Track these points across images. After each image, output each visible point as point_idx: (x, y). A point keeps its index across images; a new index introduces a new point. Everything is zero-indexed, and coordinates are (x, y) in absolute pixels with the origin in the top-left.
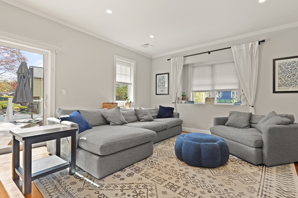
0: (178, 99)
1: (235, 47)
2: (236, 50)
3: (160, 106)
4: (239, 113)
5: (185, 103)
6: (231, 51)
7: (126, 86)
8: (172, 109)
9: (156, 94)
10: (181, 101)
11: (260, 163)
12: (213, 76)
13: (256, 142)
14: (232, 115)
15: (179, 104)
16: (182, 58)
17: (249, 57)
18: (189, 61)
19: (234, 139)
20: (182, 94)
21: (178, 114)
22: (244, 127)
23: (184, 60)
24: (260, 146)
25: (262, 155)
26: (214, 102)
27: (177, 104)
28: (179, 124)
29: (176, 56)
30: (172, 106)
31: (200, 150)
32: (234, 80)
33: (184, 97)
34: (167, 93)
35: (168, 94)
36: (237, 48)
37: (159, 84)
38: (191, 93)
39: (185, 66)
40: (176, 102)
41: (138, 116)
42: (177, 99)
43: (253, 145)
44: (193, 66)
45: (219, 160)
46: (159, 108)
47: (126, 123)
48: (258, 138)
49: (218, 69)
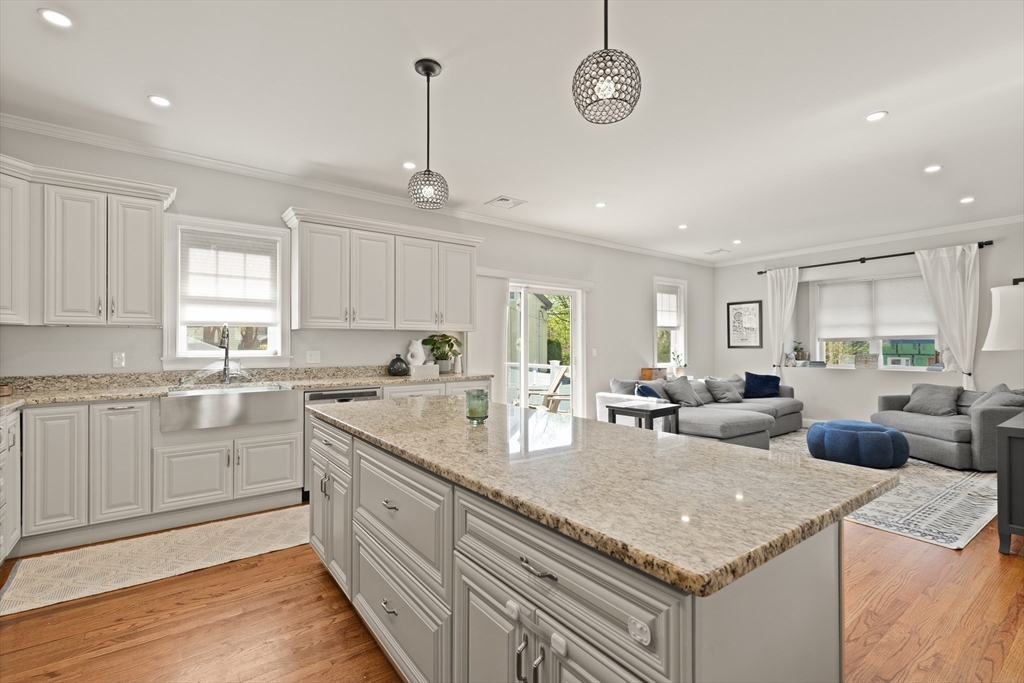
0: (787, 357)
1: (924, 252)
2: (926, 258)
3: (748, 375)
4: (935, 387)
5: (804, 365)
6: (916, 260)
7: (666, 332)
8: (776, 380)
9: (729, 347)
10: (793, 361)
11: (967, 467)
12: (872, 305)
13: (958, 432)
14: (918, 392)
15: (790, 368)
16: (794, 270)
17: (958, 274)
18: (811, 275)
19: (919, 431)
20: (793, 345)
21: (792, 390)
22: (943, 414)
23: (801, 275)
24: (967, 439)
25: (971, 453)
26: (877, 365)
27: (784, 368)
28: (796, 411)
29: (780, 265)
30: (773, 373)
31: (857, 441)
32: (928, 315)
33: (800, 353)
34: (758, 344)
35: (761, 346)
36: (929, 255)
37: (736, 324)
38: (818, 344)
39: (803, 286)
40: (783, 365)
41: (714, 392)
42: (784, 357)
43: (953, 438)
44: (821, 284)
45: (891, 457)
46: (744, 378)
47: (702, 405)
48: (962, 427)
49: (884, 290)
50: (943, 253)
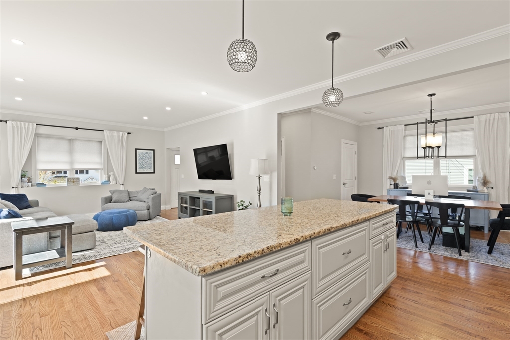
4: (121, 191)
10: (26, 183)
13: (147, 206)
14: (112, 193)
16: (33, 125)
21: (38, 201)
23: (36, 128)
25: (150, 213)
26: (79, 183)
32: (98, 159)
36: (109, 133)
43: (146, 209)
49: (77, 145)
50: (115, 134)
